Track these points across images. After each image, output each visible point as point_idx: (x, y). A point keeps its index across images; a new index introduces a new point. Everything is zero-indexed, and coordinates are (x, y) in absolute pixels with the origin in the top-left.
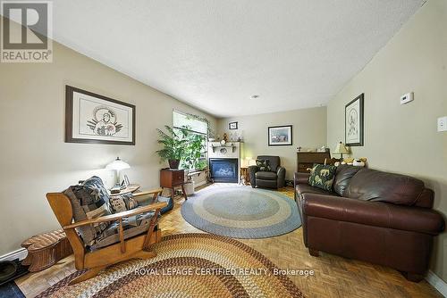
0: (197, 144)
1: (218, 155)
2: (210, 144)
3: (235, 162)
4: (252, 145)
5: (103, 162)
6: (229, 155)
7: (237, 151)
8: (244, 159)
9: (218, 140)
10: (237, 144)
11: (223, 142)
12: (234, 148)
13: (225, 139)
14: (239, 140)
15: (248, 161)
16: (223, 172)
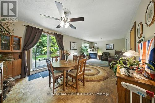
0: (87, 50)
1: (92, 52)
2: (89, 49)
3: (96, 54)
4: (101, 49)
5: (74, 53)
6: (95, 52)
7: (97, 51)
8: (99, 53)
9: (92, 48)
10: (97, 49)
11: (93, 49)
12: (96, 50)
13: (93, 48)
14: (97, 48)
15: (100, 54)
16: (93, 56)
